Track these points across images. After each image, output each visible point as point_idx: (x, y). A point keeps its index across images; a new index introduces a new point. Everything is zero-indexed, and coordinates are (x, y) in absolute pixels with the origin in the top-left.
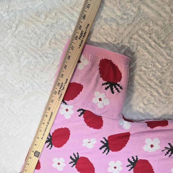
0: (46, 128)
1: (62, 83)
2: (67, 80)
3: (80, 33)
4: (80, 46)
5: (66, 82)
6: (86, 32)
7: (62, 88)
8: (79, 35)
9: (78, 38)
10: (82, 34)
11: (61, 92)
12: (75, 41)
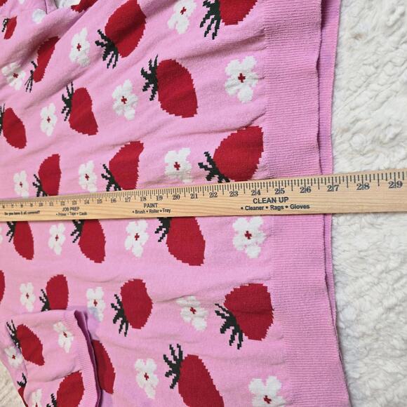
0: (19, 213)
1: (78, 208)
2: (85, 214)
3: (153, 203)
4: (137, 212)
5: (83, 214)
6: (157, 211)
7: (72, 211)
8: (149, 201)
9: (144, 202)
10: (153, 205)
11: (66, 212)
12: (138, 198)
